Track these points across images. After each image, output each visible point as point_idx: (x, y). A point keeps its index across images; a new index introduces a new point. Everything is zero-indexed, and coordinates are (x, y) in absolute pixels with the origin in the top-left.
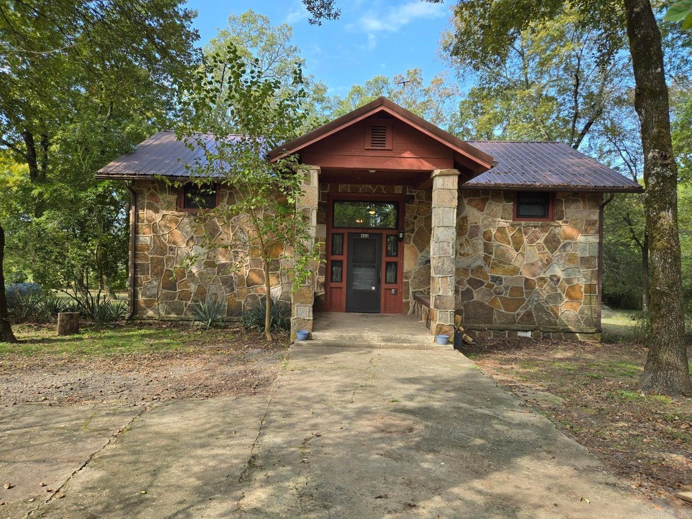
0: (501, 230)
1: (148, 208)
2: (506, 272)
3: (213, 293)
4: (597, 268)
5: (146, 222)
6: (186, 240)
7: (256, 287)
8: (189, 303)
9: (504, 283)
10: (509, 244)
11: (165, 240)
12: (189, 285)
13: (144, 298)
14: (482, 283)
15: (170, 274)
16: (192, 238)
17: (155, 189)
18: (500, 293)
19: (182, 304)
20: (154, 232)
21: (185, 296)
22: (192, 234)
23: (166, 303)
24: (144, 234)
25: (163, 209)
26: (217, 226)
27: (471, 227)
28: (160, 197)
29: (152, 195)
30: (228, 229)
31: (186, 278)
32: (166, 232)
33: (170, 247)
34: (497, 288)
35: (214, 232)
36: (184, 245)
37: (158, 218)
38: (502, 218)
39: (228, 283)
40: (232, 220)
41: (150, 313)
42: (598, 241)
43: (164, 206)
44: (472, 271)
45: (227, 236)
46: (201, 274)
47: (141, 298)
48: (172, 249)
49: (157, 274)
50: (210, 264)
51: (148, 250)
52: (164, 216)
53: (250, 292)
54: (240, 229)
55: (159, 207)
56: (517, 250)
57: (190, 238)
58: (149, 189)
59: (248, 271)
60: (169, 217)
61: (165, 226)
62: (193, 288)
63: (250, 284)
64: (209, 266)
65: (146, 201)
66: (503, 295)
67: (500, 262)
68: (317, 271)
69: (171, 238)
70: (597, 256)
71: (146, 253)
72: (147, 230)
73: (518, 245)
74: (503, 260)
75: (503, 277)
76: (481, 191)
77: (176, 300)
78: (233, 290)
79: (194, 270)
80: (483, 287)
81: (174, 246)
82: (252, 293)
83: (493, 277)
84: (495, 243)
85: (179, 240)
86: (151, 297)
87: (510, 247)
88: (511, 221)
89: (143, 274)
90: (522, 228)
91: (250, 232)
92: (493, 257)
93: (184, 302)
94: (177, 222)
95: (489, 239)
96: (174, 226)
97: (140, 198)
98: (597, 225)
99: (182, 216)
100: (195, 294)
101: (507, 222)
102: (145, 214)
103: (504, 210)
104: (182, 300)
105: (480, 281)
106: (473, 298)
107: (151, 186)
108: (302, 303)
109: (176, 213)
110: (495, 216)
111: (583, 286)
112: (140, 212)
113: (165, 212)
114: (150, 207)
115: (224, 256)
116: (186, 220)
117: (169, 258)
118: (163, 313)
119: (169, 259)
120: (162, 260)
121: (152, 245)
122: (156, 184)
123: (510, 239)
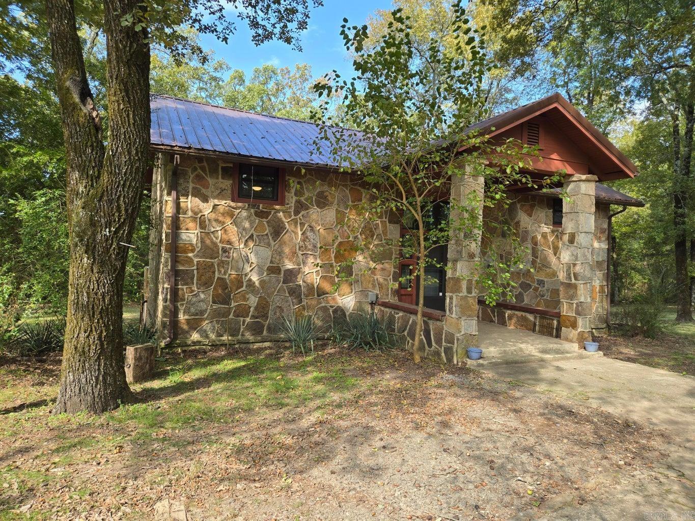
0: (544, 236)
1: (194, 195)
2: (548, 275)
3: (278, 306)
4: (606, 271)
5: (190, 213)
6: (244, 240)
7: (327, 297)
8: (248, 320)
9: (546, 286)
10: (550, 249)
11: (217, 238)
12: (247, 296)
13: (186, 317)
14: (530, 286)
15: (222, 282)
16: (251, 237)
17: (203, 169)
18: (543, 296)
19: (239, 322)
20: (201, 227)
21: (242, 312)
22: (252, 231)
23: (218, 322)
24: (187, 229)
25: (214, 198)
26: (283, 222)
27: (522, 231)
28: (211, 181)
29: (199, 178)
30: (296, 226)
31: (244, 288)
32: (218, 229)
33: (223, 248)
34: (541, 290)
35: (278, 230)
36: (242, 246)
37: (206, 209)
38: (545, 224)
39: (295, 292)
40: (300, 215)
41: (195, 336)
42: (607, 247)
43: (215, 194)
44: (523, 274)
45: (295, 235)
46: (262, 282)
47: (182, 317)
48: (225, 251)
49: (205, 284)
50: (274, 270)
51: (193, 251)
52: (215, 206)
53: (321, 303)
54: (310, 227)
55: (209, 194)
56: (555, 255)
57: (250, 237)
58: (195, 169)
59: (319, 278)
60: (221, 209)
61: (217, 220)
62: (253, 301)
63: (321, 293)
64: (273, 272)
65: (191, 186)
66: (545, 297)
67: (543, 265)
68: (391, 277)
69: (225, 236)
70: (606, 260)
71: (190, 255)
72: (191, 225)
73: (556, 250)
74: (546, 265)
75: (545, 280)
76: (530, 197)
77: (231, 316)
78: (300, 301)
79: (255, 278)
80: (531, 290)
81: (229, 246)
82: (323, 305)
83: (538, 280)
84: (540, 248)
85: (234, 239)
86: (197, 314)
87: (550, 251)
88: (551, 227)
89: (186, 284)
90: (559, 234)
91: (321, 230)
92: (538, 261)
93: (242, 319)
94: (231, 215)
95: (536, 244)
96: (228, 221)
97: (181, 181)
98: (607, 233)
99: (239, 208)
100: (256, 308)
101: (548, 228)
102: (190, 203)
103: (547, 216)
104: (238, 316)
105: (528, 284)
106: (523, 301)
107: (197, 165)
108: (469, 316)
109: (233, 204)
110: (540, 222)
111: (598, 287)
112: (182, 199)
113: (216, 202)
114: (197, 194)
115: (290, 260)
116: (244, 214)
117: (223, 262)
118: (213, 336)
119: (222, 264)
120: (213, 264)
121: (199, 245)
122: (205, 164)
123: (551, 244)
